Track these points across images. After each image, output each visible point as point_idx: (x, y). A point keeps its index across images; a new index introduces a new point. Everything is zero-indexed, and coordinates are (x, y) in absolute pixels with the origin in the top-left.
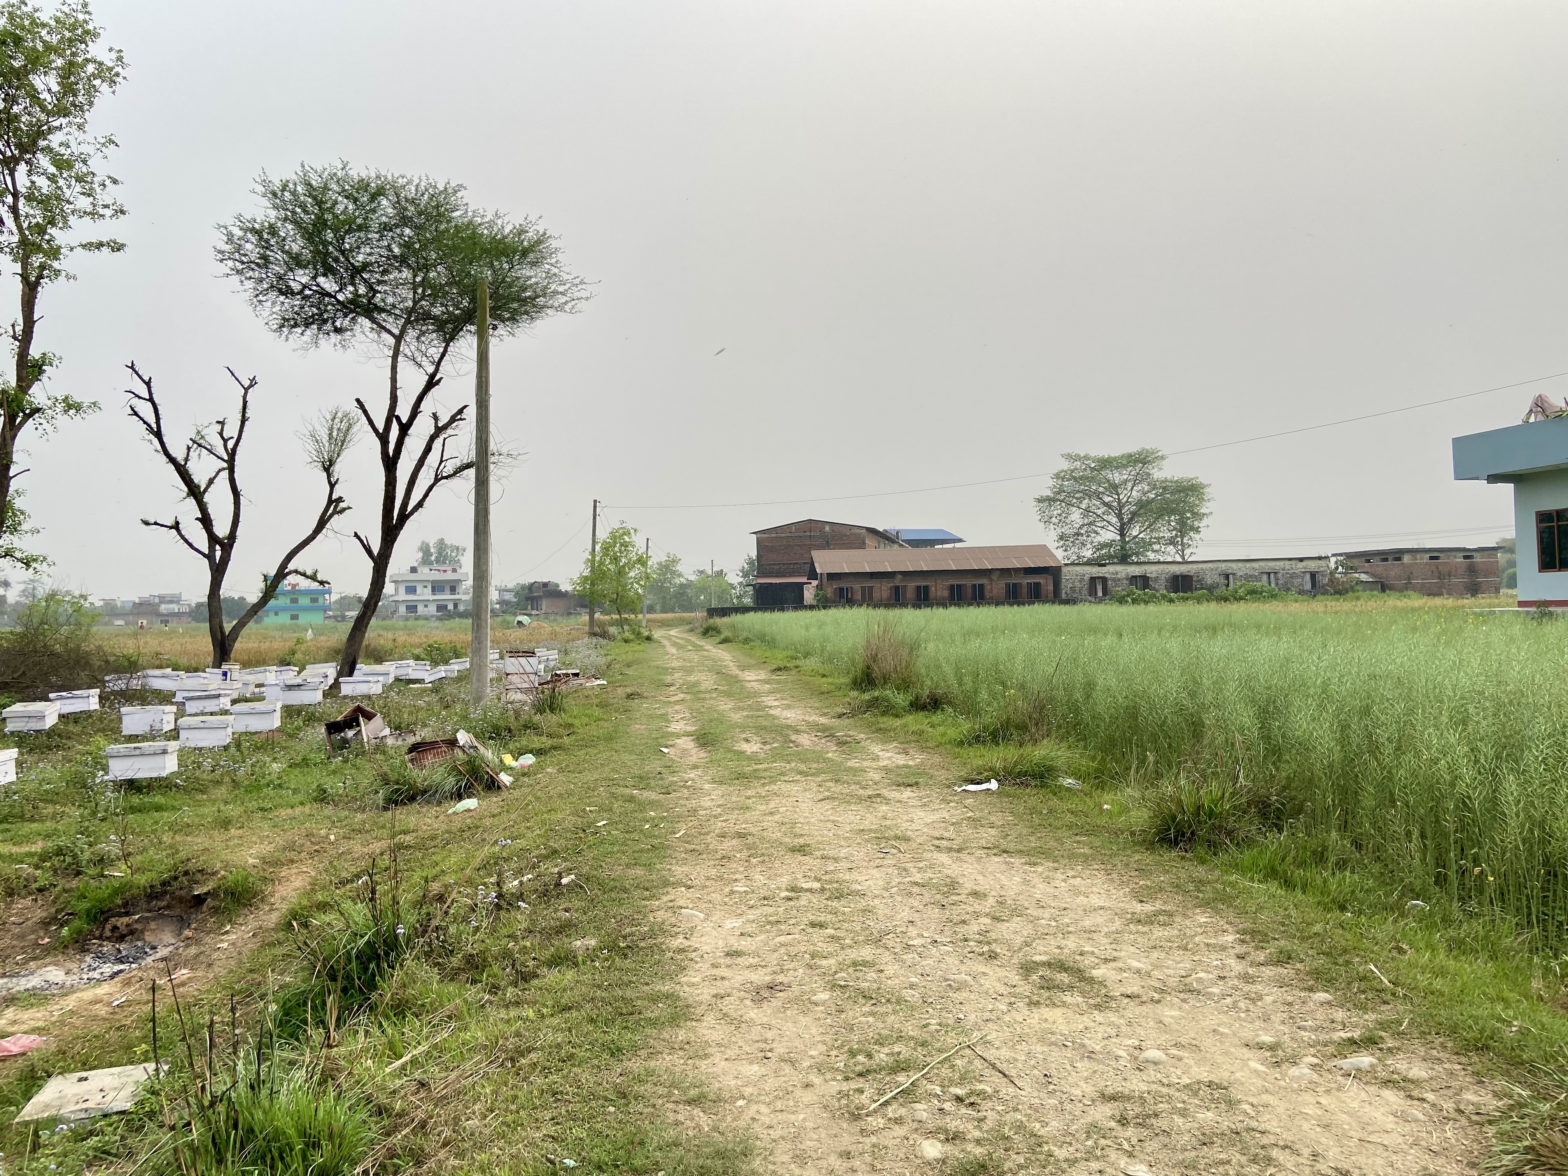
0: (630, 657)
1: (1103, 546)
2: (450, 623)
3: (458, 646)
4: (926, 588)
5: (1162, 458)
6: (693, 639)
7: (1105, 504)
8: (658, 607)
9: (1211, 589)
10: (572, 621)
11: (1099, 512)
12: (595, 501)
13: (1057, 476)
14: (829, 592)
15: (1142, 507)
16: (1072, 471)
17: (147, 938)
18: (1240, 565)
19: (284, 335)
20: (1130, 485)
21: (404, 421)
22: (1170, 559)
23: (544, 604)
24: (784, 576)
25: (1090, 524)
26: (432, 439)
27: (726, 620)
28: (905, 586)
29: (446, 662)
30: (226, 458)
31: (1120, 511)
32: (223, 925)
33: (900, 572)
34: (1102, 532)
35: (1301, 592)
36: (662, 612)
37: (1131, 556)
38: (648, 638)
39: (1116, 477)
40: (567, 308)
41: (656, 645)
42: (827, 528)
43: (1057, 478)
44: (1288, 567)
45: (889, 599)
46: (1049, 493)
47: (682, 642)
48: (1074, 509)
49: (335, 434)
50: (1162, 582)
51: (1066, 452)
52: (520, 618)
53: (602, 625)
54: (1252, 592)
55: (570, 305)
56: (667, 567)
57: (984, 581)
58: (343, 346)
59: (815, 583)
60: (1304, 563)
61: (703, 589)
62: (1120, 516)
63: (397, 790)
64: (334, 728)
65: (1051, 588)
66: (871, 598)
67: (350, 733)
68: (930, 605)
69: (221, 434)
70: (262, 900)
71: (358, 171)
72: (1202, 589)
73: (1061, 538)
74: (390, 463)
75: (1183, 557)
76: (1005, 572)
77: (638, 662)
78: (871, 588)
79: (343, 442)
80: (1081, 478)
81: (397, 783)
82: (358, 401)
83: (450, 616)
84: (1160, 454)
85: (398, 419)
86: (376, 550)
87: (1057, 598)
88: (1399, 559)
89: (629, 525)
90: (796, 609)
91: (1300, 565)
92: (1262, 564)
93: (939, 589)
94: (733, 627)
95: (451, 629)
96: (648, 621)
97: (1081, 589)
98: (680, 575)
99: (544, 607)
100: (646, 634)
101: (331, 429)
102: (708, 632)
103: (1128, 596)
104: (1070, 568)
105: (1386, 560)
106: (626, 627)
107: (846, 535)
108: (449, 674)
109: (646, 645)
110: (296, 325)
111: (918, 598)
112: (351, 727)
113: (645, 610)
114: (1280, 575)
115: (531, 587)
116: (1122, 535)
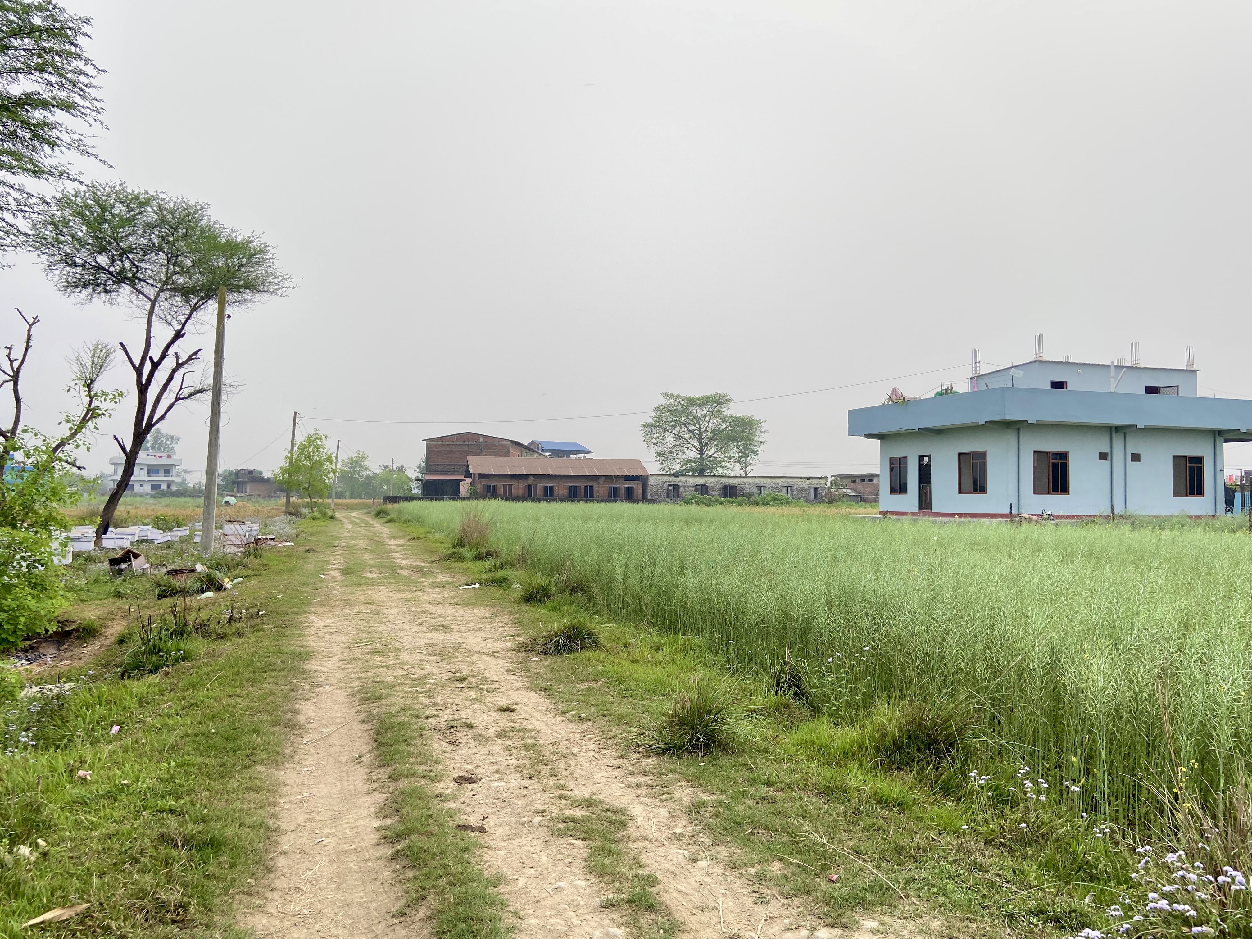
0: (315, 529)
1: (688, 461)
2: (165, 501)
3: (180, 519)
4: (551, 487)
5: (731, 400)
6: (367, 519)
7: (692, 432)
8: (347, 494)
9: (748, 496)
10: (273, 502)
11: (687, 437)
12: (295, 413)
13: (658, 409)
14: (479, 487)
15: (715, 435)
16: (669, 406)
17: (40, 651)
18: (769, 480)
19: (67, 294)
20: (708, 418)
21: (156, 360)
22: (732, 474)
23: (248, 488)
24: (446, 474)
25: (680, 445)
26: (174, 371)
27: (396, 506)
28: (536, 486)
29: (170, 530)
30: (12, 374)
31: (700, 437)
32: (82, 644)
33: (533, 475)
34: (686, 451)
35: (808, 501)
36: (350, 498)
37: (706, 470)
38: (332, 518)
39: (699, 412)
40: (279, 292)
41: (337, 522)
42: (481, 440)
43: (658, 411)
44: (799, 483)
45: (524, 495)
46: (651, 421)
47: (358, 521)
48: (669, 434)
49: (96, 360)
50: (717, 490)
51: (665, 391)
52: (227, 499)
53: (297, 506)
54: (775, 499)
55: (281, 291)
56: (356, 462)
57: (593, 484)
58: (111, 303)
59: (469, 480)
60: (810, 481)
61: (387, 481)
62: (700, 440)
63: (165, 590)
64: (114, 562)
65: (641, 491)
66: (510, 494)
67: (124, 566)
68: (555, 500)
69: (9, 356)
70: (101, 634)
71: (133, 187)
72: (743, 495)
73: (659, 454)
74: (143, 389)
75: (746, 473)
76: (609, 478)
77: (319, 533)
78: (511, 486)
79: (102, 366)
80: (674, 411)
81: (165, 586)
82: (121, 344)
83: (163, 495)
84: (728, 397)
85: (151, 358)
86: (128, 449)
87: (644, 498)
88: (871, 481)
89: (321, 432)
90: (454, 499)
91: (808, 482)
92: (783, 480)
93: (561, 489)
94: (400, 511)
95: (167, 506)
96: (336, 505)
97: (662, 492)
98: (367, 469)
99: (248, 491)
100: (331, 514)
101: (93, 357)
102: (379, 514)
103: (693, 499)
104: (654, 477)
105: (864, 481)
106: (315, 509)
107: (495, 445)
108: (173, 538)
109: (330, 522)
110: (77, 287)
111: (546, 495)
112: (125, 562)
113: (334, 496)
114: (794, 489)
115: (238, 473)
116: (701, 453)
